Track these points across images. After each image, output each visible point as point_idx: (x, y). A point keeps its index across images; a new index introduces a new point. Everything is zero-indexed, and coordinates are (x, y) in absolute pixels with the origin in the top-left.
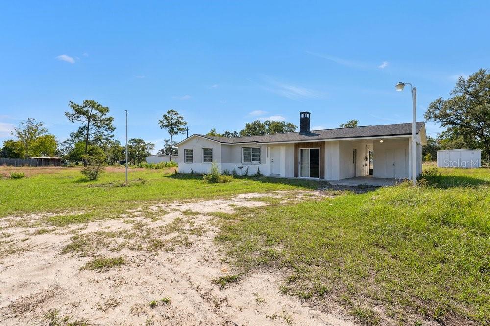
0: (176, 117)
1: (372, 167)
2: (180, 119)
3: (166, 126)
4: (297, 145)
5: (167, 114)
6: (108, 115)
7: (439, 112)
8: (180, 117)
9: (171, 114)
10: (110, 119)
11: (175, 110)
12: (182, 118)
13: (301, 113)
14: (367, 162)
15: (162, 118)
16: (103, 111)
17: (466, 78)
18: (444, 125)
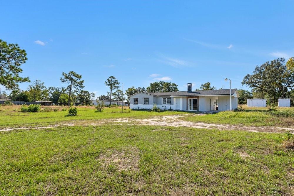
0: (114, 80)
1: (217, 107)
2: (116, 81)
3: (109, 85)
4: (187, 98)
5: (109, 78)
6: (81, 80)
7: (249, 80)
8: (116, 80)
9: (111, 78)
10: (83, 82)
11: (113, 76)
12: (117, 80)
13: (188, 84)
14: (216, 104)
15: (107, 81)
16: (79, 77)
17: (260, 66)
18: (251, 87)
